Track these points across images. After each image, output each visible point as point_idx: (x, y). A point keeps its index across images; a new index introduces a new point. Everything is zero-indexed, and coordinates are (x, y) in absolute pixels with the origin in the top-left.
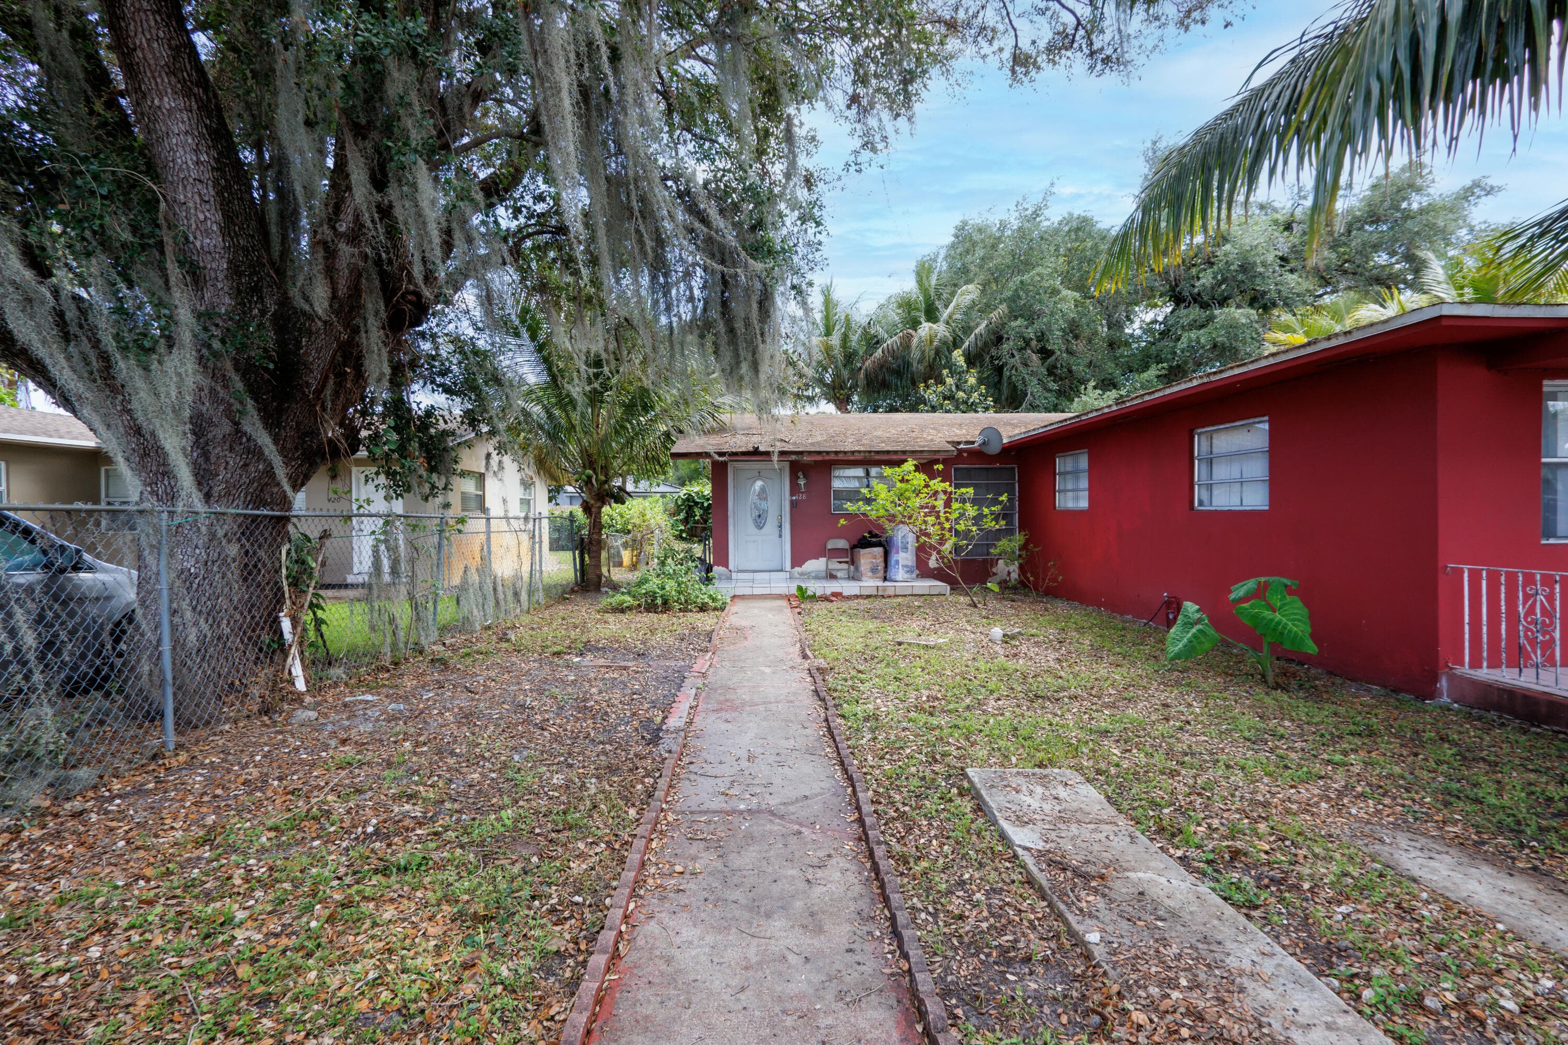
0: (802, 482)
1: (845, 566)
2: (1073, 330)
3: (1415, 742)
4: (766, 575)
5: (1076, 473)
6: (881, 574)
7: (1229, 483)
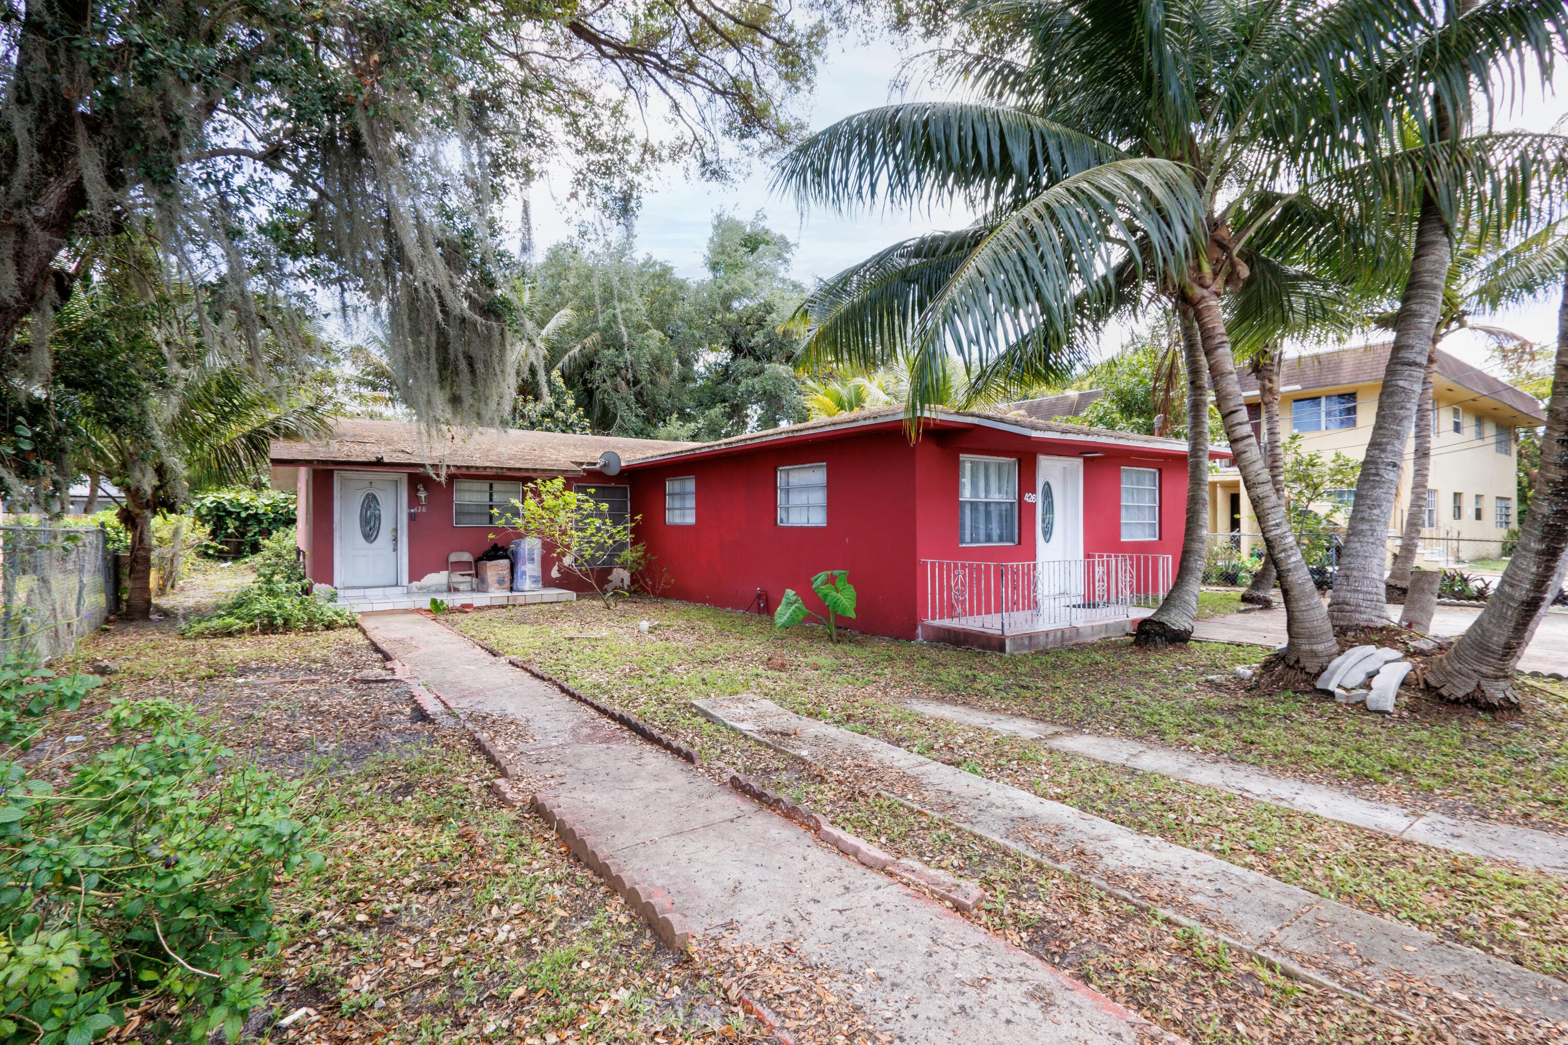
0: (422, 495)
1: (468, 579)
2: (657, 363)
3: (910, 661)
4: (380, 591)
5: (683, 495)
6: (507, 584)
7: (800, 507)
